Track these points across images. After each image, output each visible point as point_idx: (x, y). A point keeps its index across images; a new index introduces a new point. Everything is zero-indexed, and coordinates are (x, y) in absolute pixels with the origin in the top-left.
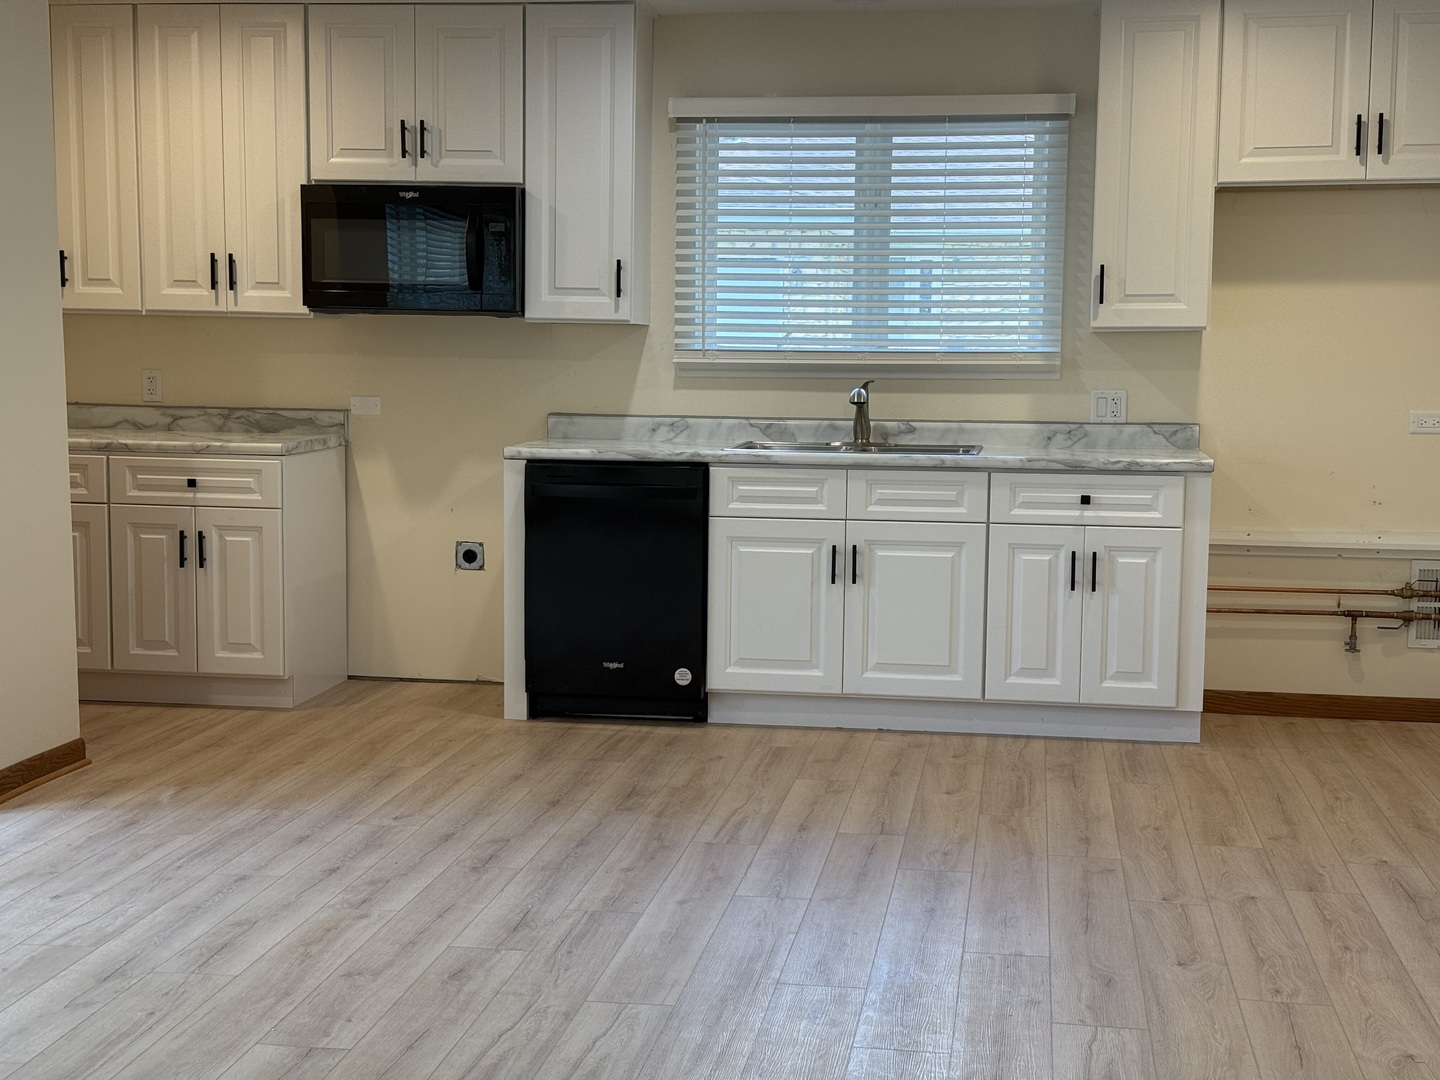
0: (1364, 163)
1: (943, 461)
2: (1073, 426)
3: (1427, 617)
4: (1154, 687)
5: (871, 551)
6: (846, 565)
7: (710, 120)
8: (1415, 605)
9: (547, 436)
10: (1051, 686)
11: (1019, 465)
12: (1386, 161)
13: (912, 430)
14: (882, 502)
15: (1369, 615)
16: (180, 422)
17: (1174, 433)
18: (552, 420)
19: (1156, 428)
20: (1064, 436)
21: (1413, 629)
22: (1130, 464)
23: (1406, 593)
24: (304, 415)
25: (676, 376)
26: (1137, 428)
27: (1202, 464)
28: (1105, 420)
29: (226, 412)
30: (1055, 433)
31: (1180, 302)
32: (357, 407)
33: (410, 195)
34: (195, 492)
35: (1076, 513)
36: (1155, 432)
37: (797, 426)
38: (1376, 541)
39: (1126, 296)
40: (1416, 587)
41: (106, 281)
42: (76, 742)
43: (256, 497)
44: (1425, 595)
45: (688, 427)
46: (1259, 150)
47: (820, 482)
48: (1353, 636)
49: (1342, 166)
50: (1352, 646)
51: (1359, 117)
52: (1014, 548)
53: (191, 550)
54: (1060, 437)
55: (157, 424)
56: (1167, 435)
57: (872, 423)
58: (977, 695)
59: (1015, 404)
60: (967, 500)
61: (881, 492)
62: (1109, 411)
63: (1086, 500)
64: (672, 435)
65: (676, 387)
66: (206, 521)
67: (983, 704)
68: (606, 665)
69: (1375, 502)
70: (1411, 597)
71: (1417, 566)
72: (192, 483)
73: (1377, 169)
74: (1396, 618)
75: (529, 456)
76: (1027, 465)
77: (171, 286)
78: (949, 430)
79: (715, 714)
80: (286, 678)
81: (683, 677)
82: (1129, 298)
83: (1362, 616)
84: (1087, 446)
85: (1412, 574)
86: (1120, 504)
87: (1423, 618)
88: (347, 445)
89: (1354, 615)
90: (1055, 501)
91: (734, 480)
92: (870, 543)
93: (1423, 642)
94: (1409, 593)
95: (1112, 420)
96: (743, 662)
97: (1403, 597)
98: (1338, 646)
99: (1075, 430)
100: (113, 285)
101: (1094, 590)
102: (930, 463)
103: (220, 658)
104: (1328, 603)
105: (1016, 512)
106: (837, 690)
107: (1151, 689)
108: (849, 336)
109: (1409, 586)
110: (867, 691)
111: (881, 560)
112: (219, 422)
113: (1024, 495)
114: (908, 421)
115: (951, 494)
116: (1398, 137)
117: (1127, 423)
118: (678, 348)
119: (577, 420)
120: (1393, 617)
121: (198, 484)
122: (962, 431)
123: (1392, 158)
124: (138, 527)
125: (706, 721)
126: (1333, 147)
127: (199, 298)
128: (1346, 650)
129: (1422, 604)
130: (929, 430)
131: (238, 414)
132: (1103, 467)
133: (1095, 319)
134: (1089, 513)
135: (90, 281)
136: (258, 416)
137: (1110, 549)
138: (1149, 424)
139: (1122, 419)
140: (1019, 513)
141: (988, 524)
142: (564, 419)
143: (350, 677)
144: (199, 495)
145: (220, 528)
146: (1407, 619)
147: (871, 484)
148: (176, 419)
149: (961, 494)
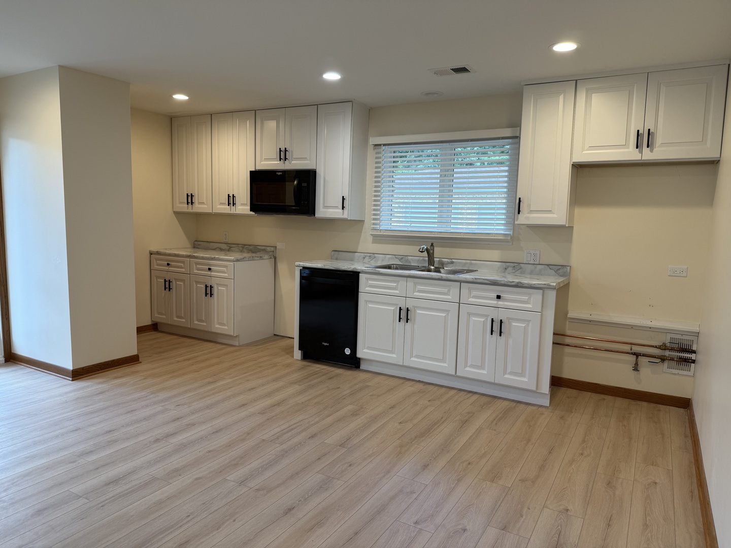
0: (641, 152)
1: (442, 276)
2: (516, 264)
3: (672, 359)
4: (527, 380)
5: (415, 310)
6: (405, 315)
7: (385, 145)
8: (667, 353)
9: (332, 258)
10: (483, 373)
11: (471, 280)
12: (652, 151)
13: (452, 263)
14: (420, 291)
15: (644, 355)
16: (232, 249)
17: (559, 269)
18: (333, 252)
19: (551, 267)
20: (511, 268)
21: (666, 364)
22: (518, 283)
23: (663, 347)
24: (263, 248)
25: (373, 239)
26: (543, 266)
27: (550, 285)
28: (530, 262)
29: (243, 246)
30: (508, 267)
31: (554, 214)
32: (279, 246)
33: (280, 173)
34: (211, 272)
35: (495, 302)
36: (550, 269)
37: (412, 259)
38: (650, 323)
39: (531, 211)
40: (668, 345)
41: (203, 203)
42: (134, 356)
43: (226, 275)
44: (672, 349)
45: (375, 257)
46: (591, 148)
47: (397, 282)
48: (637, 364)
49: (630, 154)
50: (636, 368)
51: (638, 131)
52: (469, 314)
53: (209, 291)
54: (510, 269)
55: (225, 249)
56: (555, 270)
57: (435, 259)
58: (453, 373)
59: (495, 254)
60: (452, 293)
61: (420, 287)
62: (532, 259)
63: (499, 297)
64: (370, 260)
65: (372, 243)
66: (213, 282)
67: (455, 376)
68: (323, 343)
69: (650, 305)
70: (665, 349)
71: (669, 336)
72: (210, 269)
73: (647, 155)
74: (657, 358)
75: (302, 266)
76: (475, 281)
77: (220, 205)
78: (466, 263)
79: (363, 366)
80: (235, 336)
81: (348, 351)
82: (531, 212)
83: (641, 355)
84: (521, 273)
85: (667, 339)
86: (514, 300)
87: (670, 360)
88: (275, 258)
89: (637, 355)
90: (487, 296)
91: (367, 279)
92: (415, 307)
93: (671, 370)
94: (664, 348)
95: (533, 263)
96: (369, 348)
97: (661, 349)
98: (630, 367)
99: (516, 266)
100: (205, 204)
101: (500, 335)
102: (437, 277)
103: (217, 327)
104: (627, 348)
105: (471, 299)
106: (401, 364)
107: (525, 381)
108: (436, 226)
109: (664, 345)
110: (412, 365)
111: (419, 314)
112: (241, 249)
113: (474, 293)
114: (451, 259)
115: (446, 290)
116: (659, 140)
117: (539, 264)
118: (374, 229)
119: (340, 253)
120: (655, 358)
121: (212, 269)
122: (471, 264)
123: (655, 150)
124: (197, 282)
125: (359, 368)
126: (626, 145)
127: (225, 209)
128: (633, 370)
129: (670, 353)
130: (459, 263)
131: (246, 247)
132: (506, 283)
133: (517, 221)
134: (500, 303)
135: (200, 203)
136: (251, 247)
137: (509, 319)
138: (548, 265)
139: (537, 262)
140: (472, 300)
141: (459, 303)
142: (337, 253)
143: (275, 335)
144: (212, 273)
145: (217, 284)
146: (663, 359)
147: (415, 284)
148: (230, 247)
149: (449, 290)
